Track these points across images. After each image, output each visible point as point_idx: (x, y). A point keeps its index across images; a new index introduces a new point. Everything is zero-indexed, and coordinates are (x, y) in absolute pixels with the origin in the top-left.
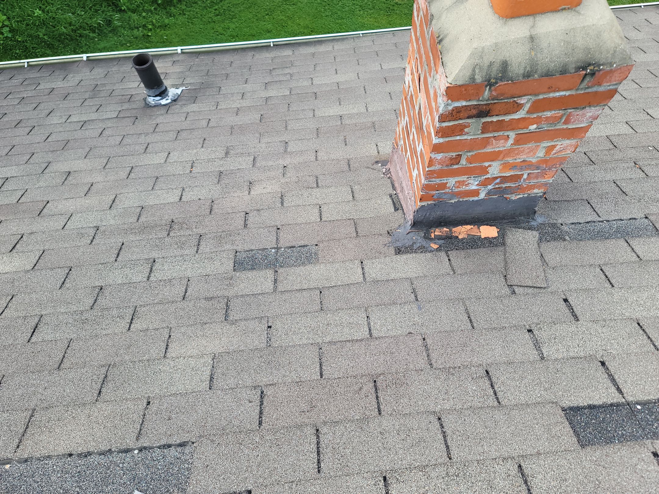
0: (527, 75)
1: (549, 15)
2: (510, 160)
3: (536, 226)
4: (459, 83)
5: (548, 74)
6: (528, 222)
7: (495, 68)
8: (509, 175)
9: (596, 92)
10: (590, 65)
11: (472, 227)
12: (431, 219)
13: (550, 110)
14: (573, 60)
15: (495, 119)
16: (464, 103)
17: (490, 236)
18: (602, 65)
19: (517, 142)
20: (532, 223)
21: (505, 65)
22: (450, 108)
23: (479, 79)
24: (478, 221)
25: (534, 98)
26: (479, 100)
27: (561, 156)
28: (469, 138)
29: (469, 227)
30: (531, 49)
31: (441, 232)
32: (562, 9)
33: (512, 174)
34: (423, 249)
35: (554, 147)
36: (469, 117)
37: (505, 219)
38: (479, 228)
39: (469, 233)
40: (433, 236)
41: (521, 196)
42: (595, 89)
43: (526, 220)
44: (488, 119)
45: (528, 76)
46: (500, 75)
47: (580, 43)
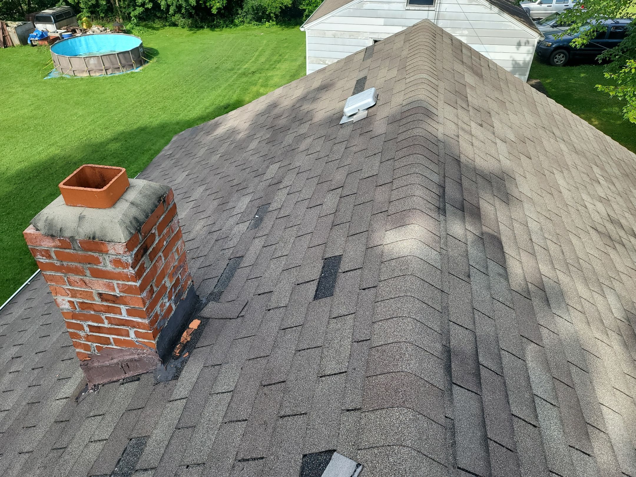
0: (147, 217)
1: (125, 194)
2: (169, 271)
3: (207, 301)
4: (128, 239)
5: (153, 211)
6: (201, 303)
7: (134, 222)
8: (174, 281)
9: (171, 209)
10: (160, 197)
11: (186, 331)
12: (167, 347)
13: (164, 229)
14: (154, 200)
15: (151, 250)
16: (136, 250)
17: (199, 324)
18: (164, 195)
19: (166, 257)
20: (204, 302)
21: (135, 219)
22: (133, 256)
23: (133, 232)
24: (185, 326)
25: (156, 226)
26: (140, 243)
27: (183, 252)
28: (149, 270)
29: (185, 333)
30: (137, 207)
31: (178, 349)
32: (127, 189)
33: (175, 279)
34: (185, 361)
35: (177, 248)
36: (142, 257)
38: (189, 328)
39: (189, 334)
40: (178, 355)
41: (187, 292)
42: (169, 208)
43: (199, 303)
44: (149, 252)
45: (148, 217)
46: (138, 224)
47: (149, 193)
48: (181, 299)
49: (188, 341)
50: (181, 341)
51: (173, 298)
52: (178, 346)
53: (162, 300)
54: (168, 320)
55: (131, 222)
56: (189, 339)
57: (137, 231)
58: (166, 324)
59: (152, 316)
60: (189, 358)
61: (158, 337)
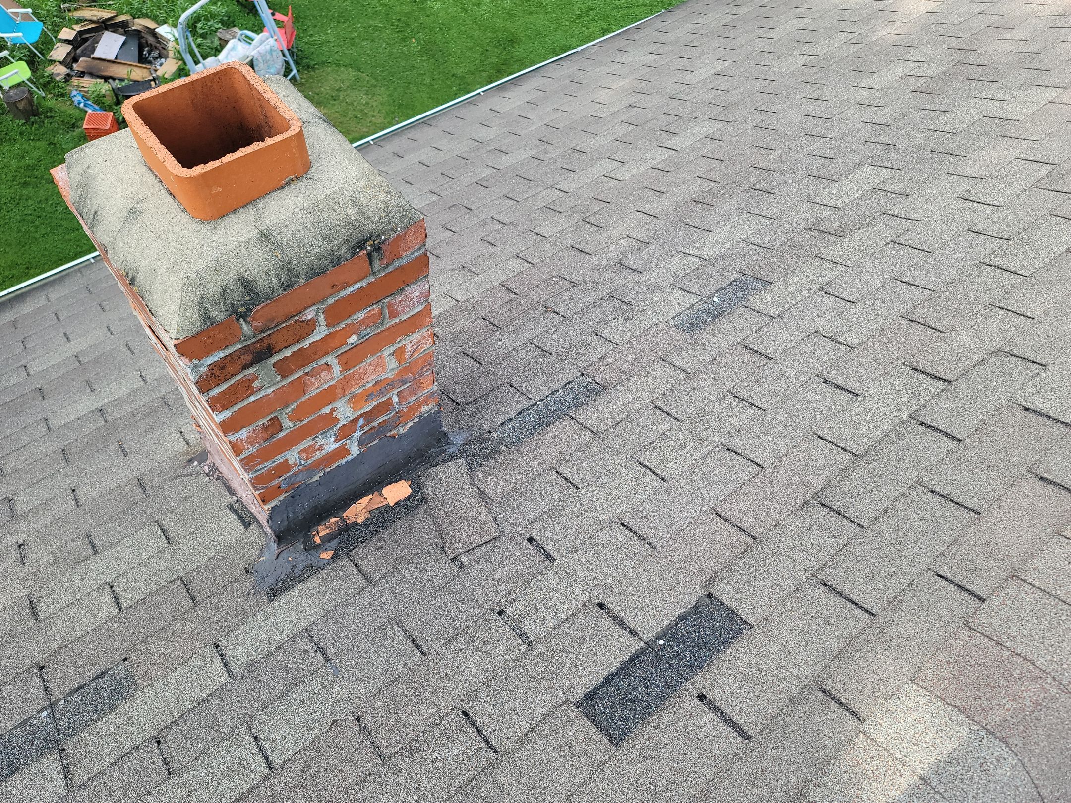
0: (288, 284)
1: (275, 195)
2: (356, 390)
3: (457, 452)
4: (190, 333)
5: (316, 273)
6: (444, 451)
7: (235, 294)
8: (371, 408)
9: (401, 267)
10: (366, 240)
11: (371, 496)
12: (300, 518)
13: (358, 310)
14: (338, 243)
15: (288, 353)
16: (222, 354)
17: (402, 498)
18: (382, 234)
19: (346, 365)
20: (451, 450)
21: (245, 283)
22: (204, 369)
23: (218, 315)
24: (375, 485)
25: (323, 307)
26: (241, 341)
27: (422, 355)
28: (270, 391)
29: (366, 499)
30: (272, 249)
31: (327, 528)
32: (289, 182)
33: (375, 404)
34: (312, 569)
35: (402, 349)
36: (245, 367)
37: (411, 463)
38: (381, 494)
39: (369, 508)
40: (318, 540)
41: (411, 424)
42: (397, 264)
43: (439, 450)
44: (278, 357)
45: (291, 285)
46: (248, 298)
47: (335, 219)
48: (388, 435)
49: (356, 523)
50: (344, 514)
51: (357, 434)
52: (332, 520)
53: (313, 439)
54: (328, 470)
55: (224, 290)
56: (360, 521)
57: (234, 316)
58: (317, 478)
59: (266, 469)
60: (325, 566)
61: (281, 498)
